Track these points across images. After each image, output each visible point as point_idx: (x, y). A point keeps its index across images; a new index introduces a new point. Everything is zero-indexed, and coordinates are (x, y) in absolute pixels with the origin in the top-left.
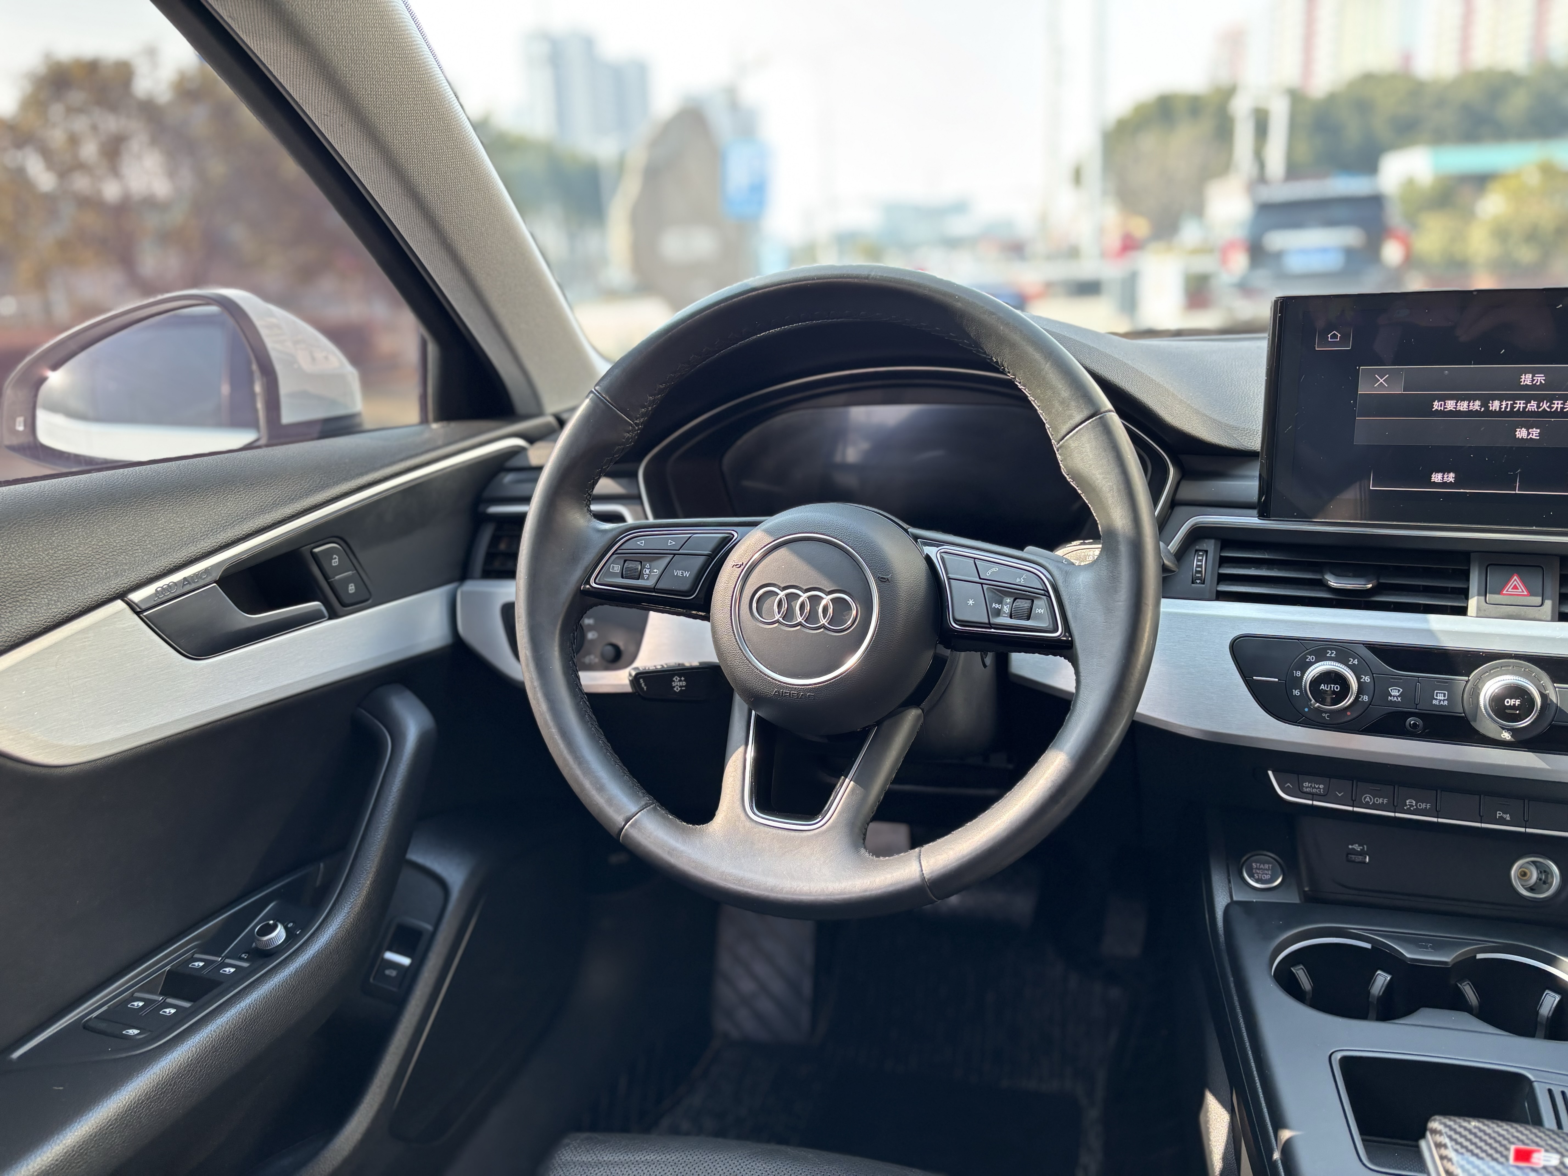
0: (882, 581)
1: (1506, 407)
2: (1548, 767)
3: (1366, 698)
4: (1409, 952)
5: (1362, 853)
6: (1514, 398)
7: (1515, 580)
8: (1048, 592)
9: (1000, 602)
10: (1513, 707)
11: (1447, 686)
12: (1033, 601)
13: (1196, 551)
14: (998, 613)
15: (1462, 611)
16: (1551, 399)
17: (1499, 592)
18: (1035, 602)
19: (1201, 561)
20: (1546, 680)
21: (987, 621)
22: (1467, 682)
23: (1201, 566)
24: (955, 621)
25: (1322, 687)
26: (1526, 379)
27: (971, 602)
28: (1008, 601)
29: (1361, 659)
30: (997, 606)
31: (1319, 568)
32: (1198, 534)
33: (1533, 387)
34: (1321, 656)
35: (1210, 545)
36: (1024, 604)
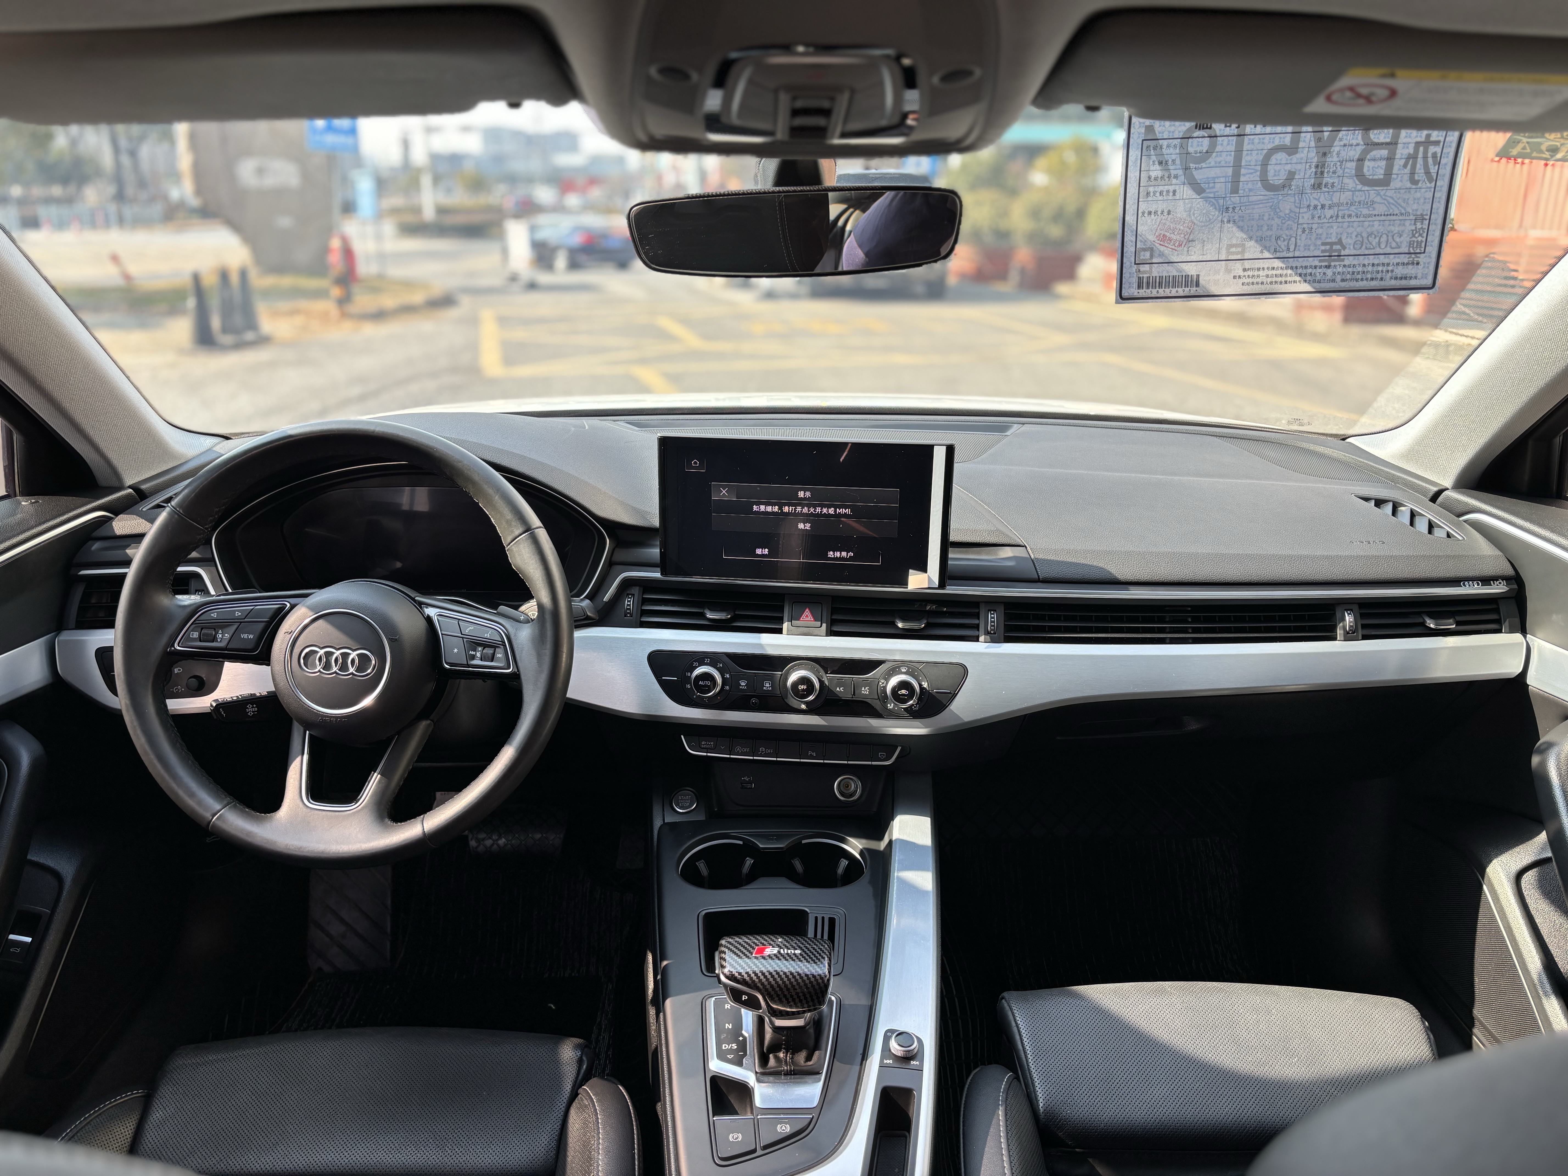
0: (391, 641)
1: (792, 511)
2: (826, 724)
3: (727, 688)
4: (762, 844)
5: (750, 782)
6: (795, 505)
7: (807, 612)
8: (505, 643)
9: (475, 650)
10: (803, 690)
11: (771, 678)
12: (495, 649)
13: (628, 594)
14: (473, 657)
15: (779, 631)
16: (815, 506)
17: (799, 620)
18: (497, 649)
19: (630, 601)
20: (822, 672)
21: (466, 663)
22: (781, 675)
23: (629, 605)
24: (447, 663)
25: (700, 683)
26: (801, 494)
27: (456, 650)
28: (480, 649)
29: (724, 663)
30: (473, 653)
31: (702, 605)
32: (627, 584)
33: (805, 499)
34: (702, 663)
35: (636, 590)
36: (489, 651)
